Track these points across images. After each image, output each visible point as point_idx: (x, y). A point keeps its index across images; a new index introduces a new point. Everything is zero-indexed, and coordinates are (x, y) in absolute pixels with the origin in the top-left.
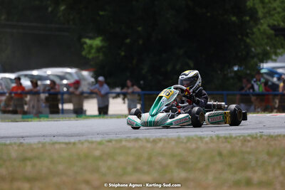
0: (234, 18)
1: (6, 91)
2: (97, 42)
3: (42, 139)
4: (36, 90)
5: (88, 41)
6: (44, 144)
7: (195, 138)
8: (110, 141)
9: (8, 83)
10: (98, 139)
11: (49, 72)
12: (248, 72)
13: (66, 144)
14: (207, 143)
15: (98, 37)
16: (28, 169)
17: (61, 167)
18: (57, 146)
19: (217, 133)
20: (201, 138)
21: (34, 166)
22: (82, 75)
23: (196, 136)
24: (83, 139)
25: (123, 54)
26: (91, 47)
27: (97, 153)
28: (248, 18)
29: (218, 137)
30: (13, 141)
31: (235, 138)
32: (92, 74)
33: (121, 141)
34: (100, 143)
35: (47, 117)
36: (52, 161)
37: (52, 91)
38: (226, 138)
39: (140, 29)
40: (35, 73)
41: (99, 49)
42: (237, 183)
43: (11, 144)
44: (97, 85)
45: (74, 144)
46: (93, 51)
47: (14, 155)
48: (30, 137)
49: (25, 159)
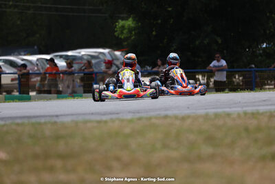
1: (42, 71)
2: (130, 23)
3: (74, 118)
4: (70, 70)
5: (121, 23)
6: (76, 123)
7: (223, 115)
8: (140, 119)
9: (44, 63)
10: (129, 117)
11: (84, 52)
13: (99, 122)
15: (130, 17)
16: (61, 147)
18: (89, 125)
19: (245, 109)
20: (228, 115)
21: (67, 144)
22: (115, 55)
24: (114, 116)
25: (154, 33)
26: (123, 27)
27: (127, 130)
29: (245, 113)
30: (48, 119)
33: (150, 118)
34: (131, 121)
35: (81, 96)
37: (86, 71)
38: (253, 114)
39: (170, 9)
40: (70, 53)
41: (130, 30)
43: (45, 123)
45: (106, 122)
46: (125, 31)
47: (47, 133)
48: (64, 115)
49: (58, 138)
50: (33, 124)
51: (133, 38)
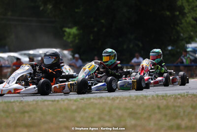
0: (168, 13)
2: (74, 31)
5: (67, 30)
6: (37, 102)
7: (142, 96)
8: (83, 99)
9: (13, 59)
10: (75, 97)
11: (41, 51)
12: (178, 50)
13: (53, 101)
14: (150, 100)
15: (74, 27)
16: (26, 119)
17: (48, 118)
18: (46, 103)
19: (157, 93)
20: (146, 97)
21: (30, 116)
22: (64, 54)
23: (142, 95)
25: (92, 38)
26: (69, 34)
27: (74, 107)
28: (178, 13)
29: (158, 96)
31: (170, 96)
32: (70, 53)
33: (90, 99)
34: (76, 100)
36: (43, 114)
38: (163, 96)
39: (103, 21)
40: (31, 52)
41: (75, 36)
42: (171, 128)
43: (14, 102)
44: (74, 61)
45: (58, 101)
46: (71, 37)
47: (16, 109)
49: (24, 112)
50: (5, 103)
51: (77, 41)
